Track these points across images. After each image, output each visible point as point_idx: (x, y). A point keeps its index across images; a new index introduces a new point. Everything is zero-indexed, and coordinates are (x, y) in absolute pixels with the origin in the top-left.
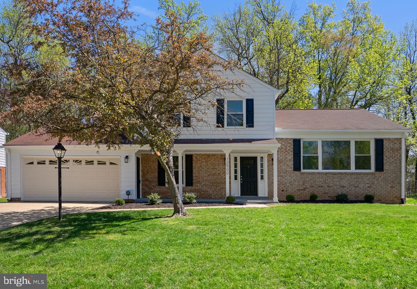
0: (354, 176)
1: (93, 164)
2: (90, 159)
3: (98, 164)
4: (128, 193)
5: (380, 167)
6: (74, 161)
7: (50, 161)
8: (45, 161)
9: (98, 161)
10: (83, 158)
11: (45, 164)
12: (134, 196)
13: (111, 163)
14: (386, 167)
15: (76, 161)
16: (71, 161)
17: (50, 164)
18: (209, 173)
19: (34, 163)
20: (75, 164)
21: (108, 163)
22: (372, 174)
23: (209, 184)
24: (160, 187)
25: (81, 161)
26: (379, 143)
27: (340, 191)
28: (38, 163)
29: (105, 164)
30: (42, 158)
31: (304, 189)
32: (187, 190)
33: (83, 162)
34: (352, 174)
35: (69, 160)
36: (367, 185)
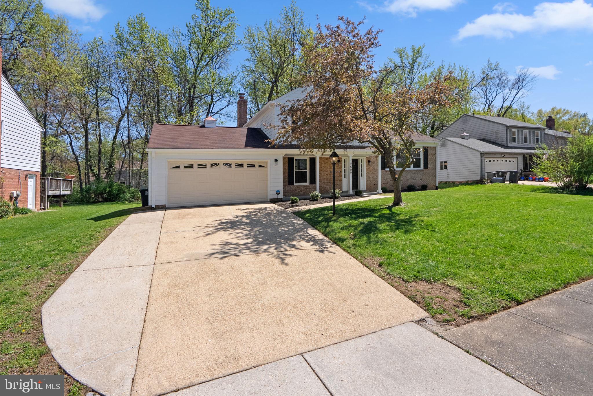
0: (413, 172)
1: (243, 167)
2: (239, 162)
3: (248, 167)
4: (278, 193)
5: (426, 166)
6: (224, 164)
7: (199, 165)
8: (193, 165)
9: (248, 164)
10: (233, 162)
11: (193, 167)
12: (281, 196)
13: (260, 166)
14: (429, 166)
15: (226, 164)
16: (221, 165)
17: (198, 167)
18: (327, 173)
19: (180, 167)
20: (225, 167)
21: (257, 166)
22: (422, 170)
23: (327, 182)
24: (290, 186)
25: (231, 165)
26: (426, 150)
27: (409, 183)
28: (185, 167)
29: (254, 166)
30: (189, 162)
31: (387, 183)
32: (311, 187)
33: (233, 166)
34: (413, 171)
35: (219, 164)
36: (420, 178)
